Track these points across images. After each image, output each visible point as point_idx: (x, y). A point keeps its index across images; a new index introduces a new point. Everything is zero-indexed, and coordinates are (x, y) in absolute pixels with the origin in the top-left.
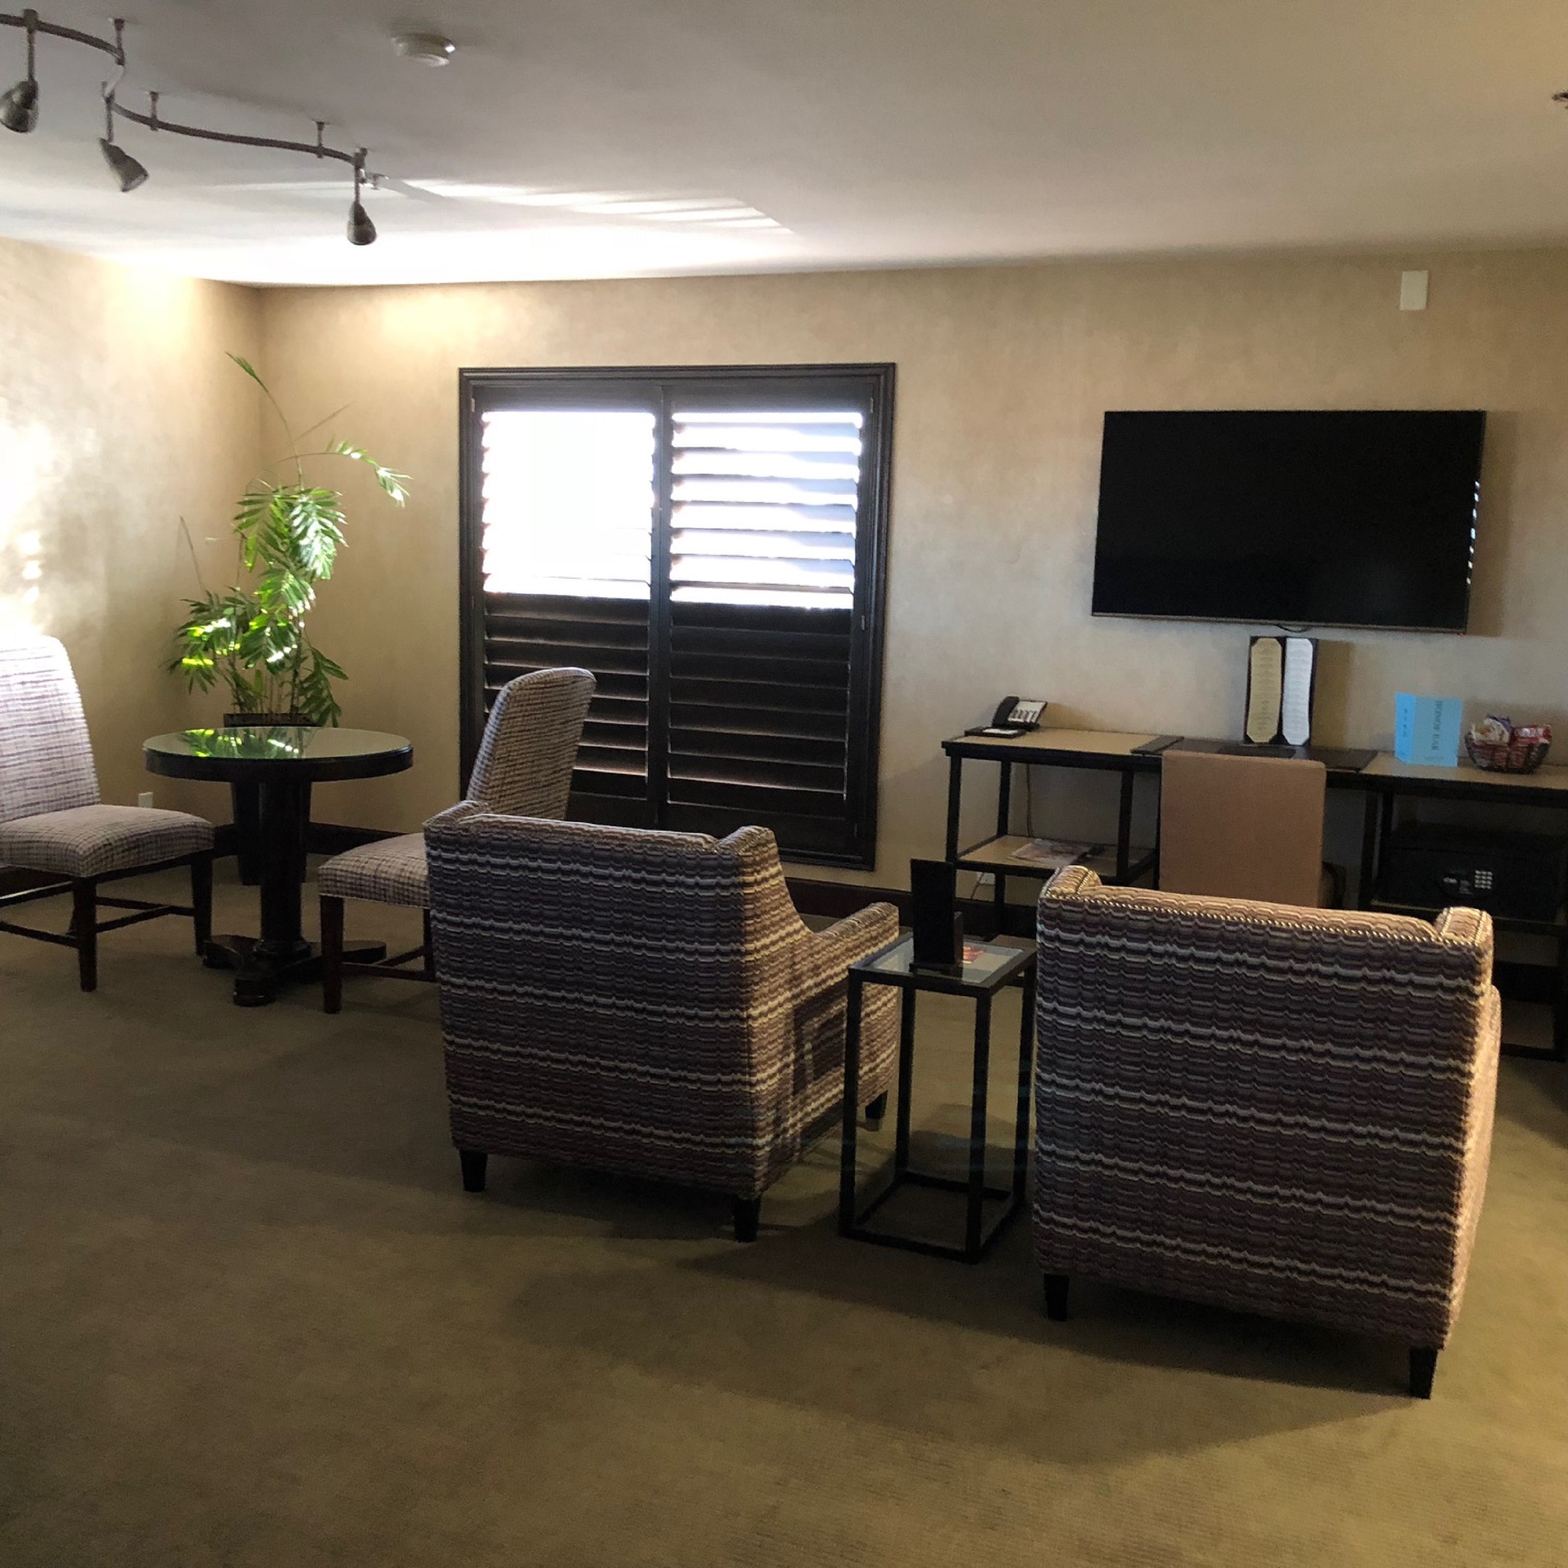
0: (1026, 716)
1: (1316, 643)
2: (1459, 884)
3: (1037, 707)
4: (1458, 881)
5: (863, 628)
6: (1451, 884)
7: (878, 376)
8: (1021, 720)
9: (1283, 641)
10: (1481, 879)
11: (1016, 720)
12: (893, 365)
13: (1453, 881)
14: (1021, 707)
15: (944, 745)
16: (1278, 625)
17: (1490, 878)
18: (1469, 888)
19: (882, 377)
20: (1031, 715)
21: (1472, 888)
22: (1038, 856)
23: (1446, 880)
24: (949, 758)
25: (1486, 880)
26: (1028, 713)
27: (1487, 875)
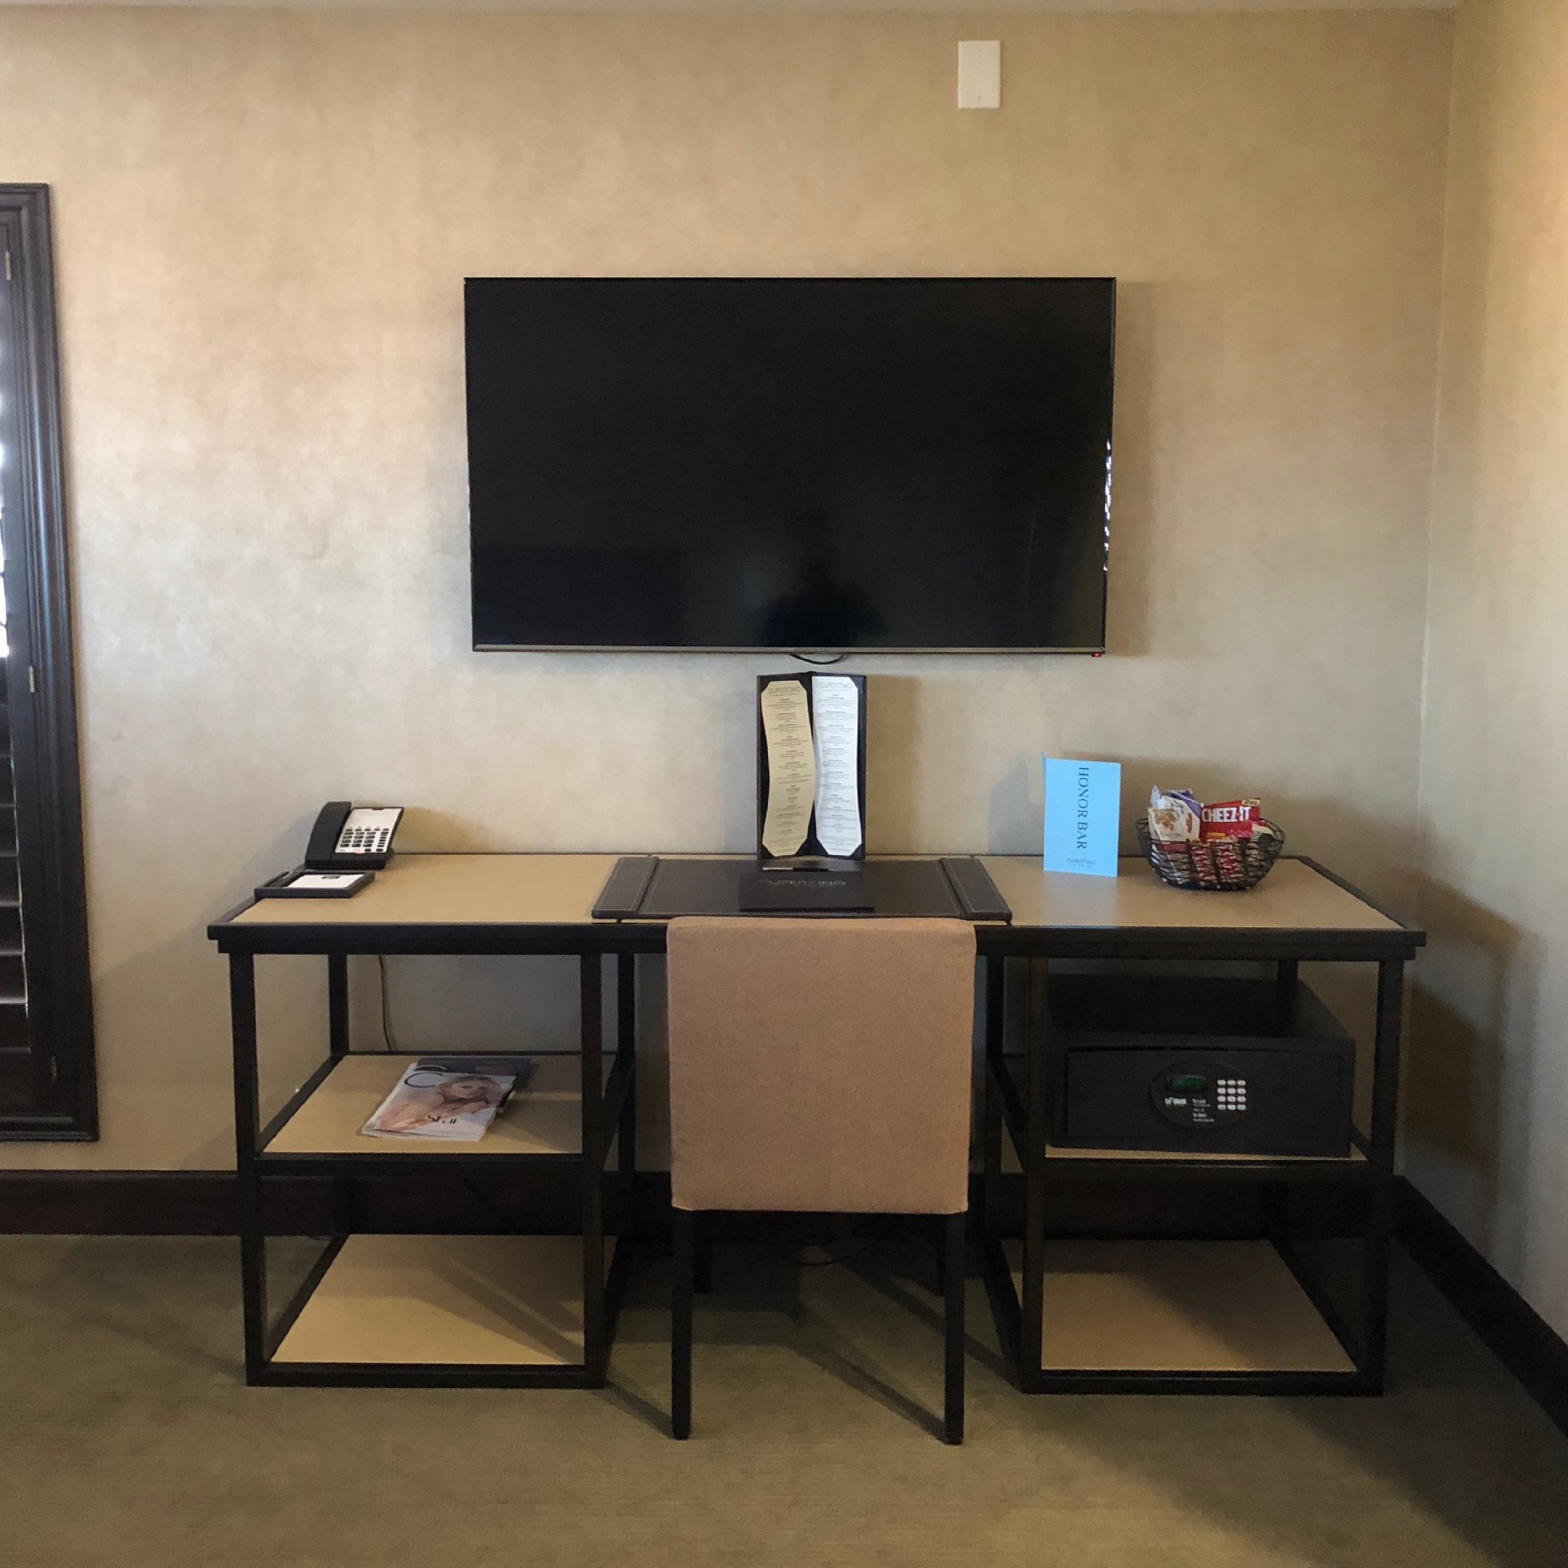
0: (369, 844)
1: (862, 682)
2: (1190, 1105)
3: (387, 820)
4: (1189, 1101)
5: (32, 690)
6: (1179, 1107)
7: (18, 209)
8: (361, 850)
9: (806, 680)
10: (1227, 1095)
11: (350, 850)
12: (45, 188)
13: (1183, 1102)
14: (359, 821)
15: (214, 932)
16: (795, 655)
17: (1242, 1091)
18: (1207, 1110)
19: (24, 212)
20: (378, 836)
21: (1212, 1111)
22: (420, 1120)
23: (1168, 1102)
24: (227, 956)
25: (1237, 1095)
26: (371, 836)
27: (1236, 1087)
